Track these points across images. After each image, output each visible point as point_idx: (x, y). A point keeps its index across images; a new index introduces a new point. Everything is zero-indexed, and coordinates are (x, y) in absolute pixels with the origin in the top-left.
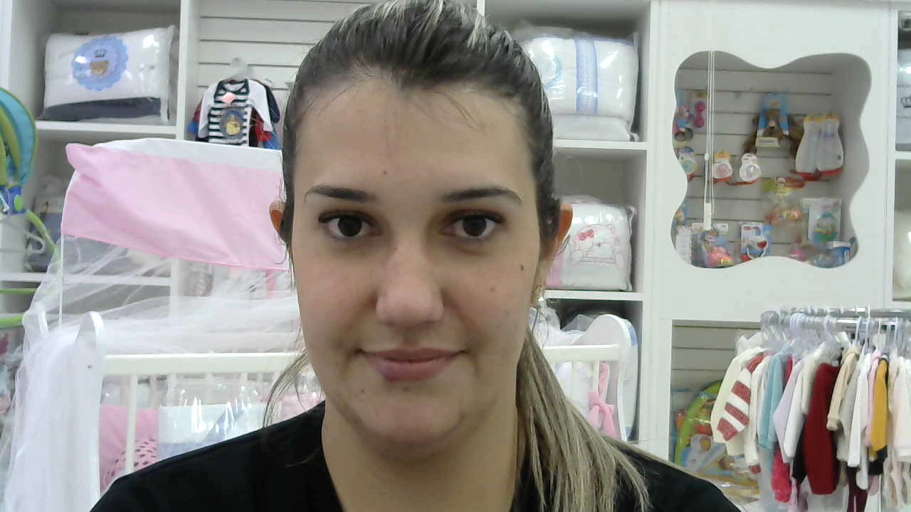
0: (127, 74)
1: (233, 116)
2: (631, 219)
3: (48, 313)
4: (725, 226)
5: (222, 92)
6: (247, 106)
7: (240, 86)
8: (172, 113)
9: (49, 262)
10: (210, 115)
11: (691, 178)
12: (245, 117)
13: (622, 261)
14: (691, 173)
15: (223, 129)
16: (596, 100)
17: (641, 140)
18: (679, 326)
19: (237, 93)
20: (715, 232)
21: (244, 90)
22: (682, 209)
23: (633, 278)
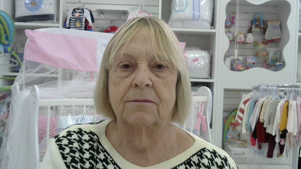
0: (43, 6)
1: (78, 21)
2: (210, 55)
3: (20, 86)
4: (241, 57)
5: (74, 12)
6: (83, 17)
7: (81, 10)
8: (58, 20)
9: (20, 69)
10: (70, 20)
11: (230, 41)
12: (83, 21)
13: (207, 69)
14: (231, 39)
15: (75, 25)
16: (199, 15)
17: (214, 29)
18: (226, 90)
19: (80, 13)
20: (238, 60)
21: (82, 12)
22: (228, 52)
23: (211, 75)
